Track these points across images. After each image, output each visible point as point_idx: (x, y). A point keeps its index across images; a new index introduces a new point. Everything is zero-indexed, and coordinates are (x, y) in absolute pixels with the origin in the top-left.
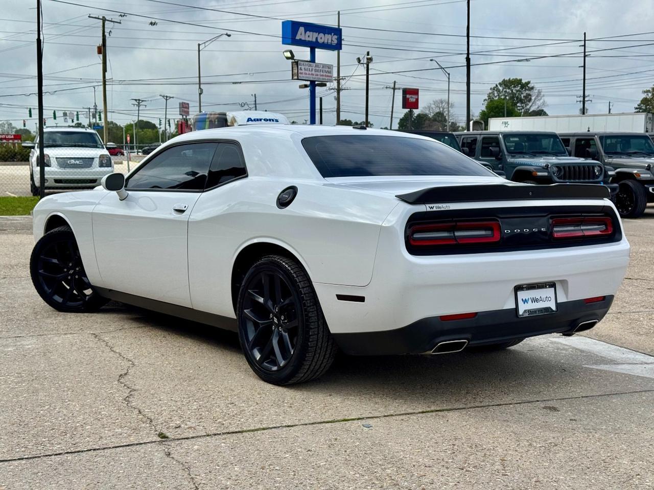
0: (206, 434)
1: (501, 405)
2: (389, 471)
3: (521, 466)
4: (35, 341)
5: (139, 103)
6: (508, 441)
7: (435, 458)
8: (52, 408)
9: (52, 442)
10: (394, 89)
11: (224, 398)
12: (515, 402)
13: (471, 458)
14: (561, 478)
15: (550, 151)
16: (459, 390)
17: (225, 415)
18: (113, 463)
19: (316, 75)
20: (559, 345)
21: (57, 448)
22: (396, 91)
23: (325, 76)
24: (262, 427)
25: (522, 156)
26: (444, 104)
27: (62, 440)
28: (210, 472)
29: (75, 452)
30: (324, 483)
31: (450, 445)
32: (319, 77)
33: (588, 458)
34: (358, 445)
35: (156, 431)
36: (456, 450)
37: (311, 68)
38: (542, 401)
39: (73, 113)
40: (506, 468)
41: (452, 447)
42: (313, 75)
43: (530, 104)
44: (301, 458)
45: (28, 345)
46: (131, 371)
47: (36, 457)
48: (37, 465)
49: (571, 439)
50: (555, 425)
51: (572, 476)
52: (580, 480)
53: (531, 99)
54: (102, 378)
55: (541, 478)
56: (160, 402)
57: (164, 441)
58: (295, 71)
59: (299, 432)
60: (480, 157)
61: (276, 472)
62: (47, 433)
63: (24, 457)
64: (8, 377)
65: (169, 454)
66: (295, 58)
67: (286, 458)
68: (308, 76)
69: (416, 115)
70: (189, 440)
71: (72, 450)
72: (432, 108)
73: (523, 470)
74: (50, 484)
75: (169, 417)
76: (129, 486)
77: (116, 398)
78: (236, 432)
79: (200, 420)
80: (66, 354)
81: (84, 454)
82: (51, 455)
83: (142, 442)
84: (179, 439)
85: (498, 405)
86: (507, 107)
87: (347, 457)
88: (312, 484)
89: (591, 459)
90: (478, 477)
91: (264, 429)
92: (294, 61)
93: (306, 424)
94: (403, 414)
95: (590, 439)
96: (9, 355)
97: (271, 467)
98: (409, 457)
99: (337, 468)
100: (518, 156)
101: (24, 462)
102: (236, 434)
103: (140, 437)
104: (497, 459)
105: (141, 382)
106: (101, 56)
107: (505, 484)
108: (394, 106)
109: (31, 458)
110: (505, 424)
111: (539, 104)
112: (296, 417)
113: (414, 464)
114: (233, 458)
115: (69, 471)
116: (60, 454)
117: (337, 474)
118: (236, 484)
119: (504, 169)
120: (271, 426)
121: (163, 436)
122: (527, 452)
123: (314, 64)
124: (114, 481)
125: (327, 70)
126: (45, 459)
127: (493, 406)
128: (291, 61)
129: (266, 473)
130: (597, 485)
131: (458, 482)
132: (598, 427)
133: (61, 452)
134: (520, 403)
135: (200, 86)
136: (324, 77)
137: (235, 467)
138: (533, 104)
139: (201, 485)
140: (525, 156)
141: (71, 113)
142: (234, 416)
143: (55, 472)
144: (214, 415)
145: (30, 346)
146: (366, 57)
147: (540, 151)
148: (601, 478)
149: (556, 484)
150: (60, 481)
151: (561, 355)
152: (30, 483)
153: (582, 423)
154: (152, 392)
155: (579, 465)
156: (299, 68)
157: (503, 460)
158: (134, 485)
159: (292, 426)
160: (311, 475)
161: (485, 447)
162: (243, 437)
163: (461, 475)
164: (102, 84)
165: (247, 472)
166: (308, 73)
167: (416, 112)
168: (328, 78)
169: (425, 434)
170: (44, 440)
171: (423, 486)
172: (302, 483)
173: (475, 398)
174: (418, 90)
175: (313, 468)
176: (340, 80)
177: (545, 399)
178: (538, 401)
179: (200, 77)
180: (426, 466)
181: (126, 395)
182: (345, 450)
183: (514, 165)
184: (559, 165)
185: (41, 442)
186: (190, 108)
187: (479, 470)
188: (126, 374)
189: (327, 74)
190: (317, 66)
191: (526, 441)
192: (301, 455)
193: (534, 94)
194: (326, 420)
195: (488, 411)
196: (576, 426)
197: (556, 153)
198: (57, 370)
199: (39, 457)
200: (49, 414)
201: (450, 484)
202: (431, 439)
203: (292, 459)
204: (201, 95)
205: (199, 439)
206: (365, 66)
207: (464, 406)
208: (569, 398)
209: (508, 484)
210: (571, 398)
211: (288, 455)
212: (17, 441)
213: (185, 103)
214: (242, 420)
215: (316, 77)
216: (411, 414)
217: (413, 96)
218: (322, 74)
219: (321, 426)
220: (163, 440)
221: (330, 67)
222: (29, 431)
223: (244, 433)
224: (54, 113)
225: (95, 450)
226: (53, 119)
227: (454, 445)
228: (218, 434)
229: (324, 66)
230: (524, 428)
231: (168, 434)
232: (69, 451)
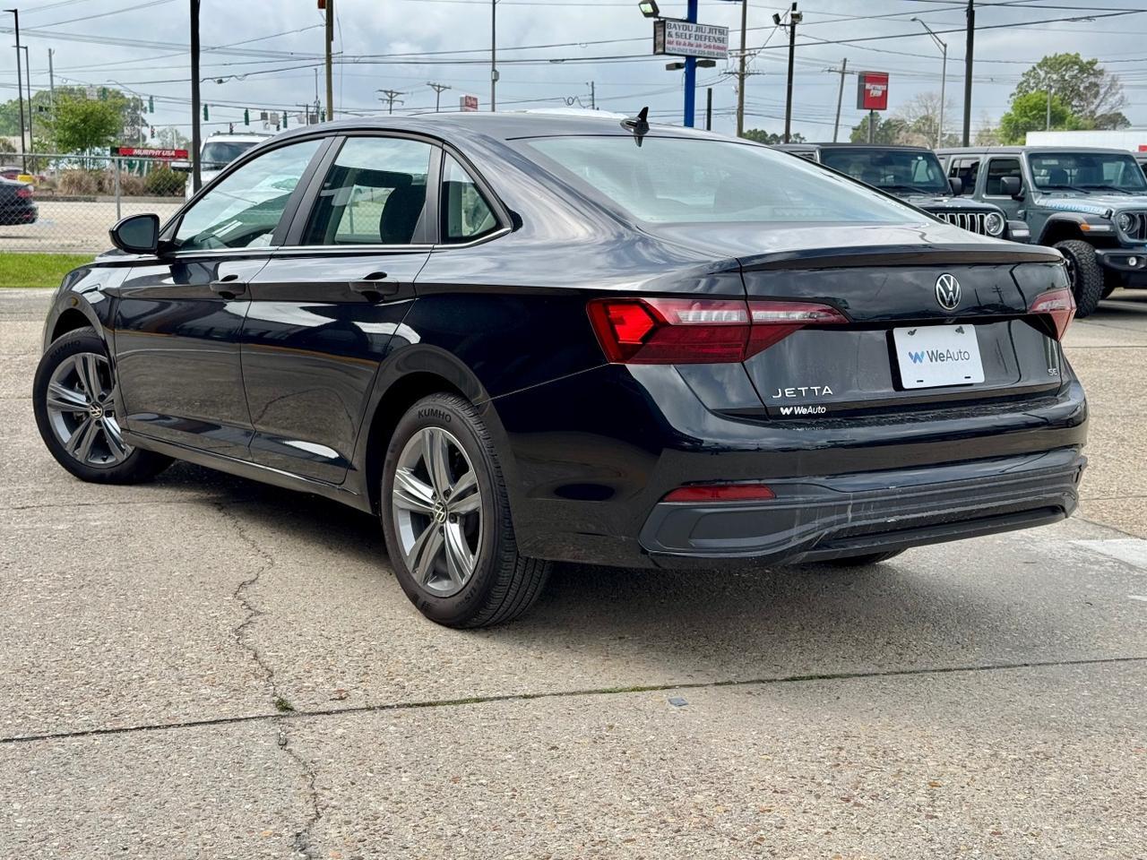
0: (365, 706)
1: (950, 670)
2: (699, 798)
3: (967, 798)
4: (111, 513)
5: (391, 97)
6: (952, 744)
7: (797, 774)
8: (98, 642)
9: (76, 708)
10: (843, 73)
11: (418, 636)
12: (980, 665)
13: (871, 776)
14: (1046, 828)
15: (1118, 184)
16: (872, 638)
17: (411, 670)
18: (176, 756)
19: (697, 46)
20: (1088, 555)
21: (80, 723)
22: (846, 76)
23: (714, 47)
24: (474, 696)
25: (1061, 193)
26: (935, 101)
27: (96, 705)
28: (353, 784)
29: (113, 731)
30: (566, 816)
31: (833, 749)
32: (702, 49)
33: (1110, 788)
34: (653, 741)
35: (274, 695)
36: (843, 759)
37: (688, 33)
38: (1034, 665)
39: (277, 115)
40: (938, 803)
41: (835, 752)
42: (692, 45)
43: (1097, 102)
44: (534, 762)
45: (95, 521)
46: (264, 578)
47: (37, 738)
48: (35, 754)
49: (1079, 746)
50: (1052, 716)
51: (1070, 826)
52: (1085, 834)
53: (1097, 93)
54: (208, 587)
55: (1005, 827)
56: (300, 638)
57: (285, 716)
58: (660, 39)
59: (543, 710)
60: (984, 196)
61: (478, 789)
62: (73, 691)
63: (16, 737)
64: (41, 579)
65: (283, 744)
66: (660, 15)
67: (505, 760)
68: (682, 47)
69: (883, 122)
70: (332, 716)
71: (109, 726)
72: (913, 110)
73: (971, 807)
74: (45, 794)
75: (307, 668)
76: (191, 804)
77: (221, 627)
78: (424, 705)
79: (362, 678)
80: (158, 539)
81: (127, 736)
82: (67, 735)
83: (242, 717)
84: (313, 714)
85: (944, 670)
86: (1051, 107)
87: (625, 764)
88: (542, 818)
89: (1115, 791)
90: (876, 819)
91: (478, 700)
92: (657, 20)
93: (561, 694)
94: (752, 682)
95: (1119, 749)
96: (55, 538)
97: (472, 777)
98: (747, 770)
99: (600, 785)
100: (1054, 193)
101: (11, 746)
102: (423, 709)
103: (241, 707)
104: (922, 782)
105: (276, 597)
106: (324, 11)
107: (928, 836)
108: (842, 104)
109: (27, 739)
110: (952, 709)
111: (1114, 102)
112: (545, 678)
113: (753, 784)
114: (403, 756)
115: (89, 769)
116: (83, 734)
117: (598, 800)
118: (395, 810)
119: (1028, 218)
120: (491, 696)
121: (284, 706)
122: (986, 769)
123: (694, 26)
124: (166, 794)
125: (717, 36)
126: (52, 742)
127: (935, 671)
128: (652, 20)
129: (459, 790)
130: (1117, 847)
131: (834, 828)
132: (1139, 723)
133: (87, 729)
134: (988, 668)
135: (494, 66)
136: (712, 50)
137: (403, 775)
138: (1101, 101)
139: (329, 810)
140: (1068, 194)
141: (275, 116)
142: (428, 672)
143: (61, 769)
144: (391, 670)
145: (98, 523)
146: (790, 12)
147: (1099, 185)
148: (1129, 831)
149: (1033, 842)
150: (66, 787)
151: (1090, 573)
152: (9, 789)
153: (1107, 713)
154: (291, 617)
155: (1089, 802)
156: (667, 33)
157: (933, 785)
158: (202, 803)
159: (533, 697)
160: (545, 800)
161: (901, 755)
162: (435, 714)
163: (843, 813)
164: (324, 61)
165: (423, 787)
166: (682, 42)
167: (884, 116)
168: (719, 51)
169: (787, 724)
170: (63, 703)
171: (762, 832)
172: (523, 815)
173: (900, 654)
174: (887, 74)
175: (553, 785)
176: (744, 56)
177: (1042, 661)
178: (1026, 665)
179: (494, 50)
180: (775, 792)
181: (240, 622)
182: (624, 749)
183: (1045, 212)
184: (1130, 212)
185: (56, 709)
186: (479, 107)
187: (881, 804)
188: (252, 582)
189: (717, 44)
190: (699, 29)
191: (988, 747)
192: (535, 757)
193: (1105, 81)
194: (600, 687)
195: (923, 682)
196: (1094, 719)
197: (1129, 189)
198: (132, 569)
199: (43, 738)
200: (89, 654)
201: (817, 830)
202: (798, 734)
203: (517, 763)
204: (496, 83)
205: (350, 716)
206: (789, 29)
207: (876, 669)
208: (1091, 662)
209: (935, 837)
210: (1095, 661)
211: (510, 756)
212: (14, 703)
213: (470, 98)
214: (442, 680)
215: (697, 49)
216: (770, 681)
217: (879, 87)
218: (707, 43)
219: (588, 699)
220: (282, 713)
221: (723, 31)
222: (41, 686)
223: (437, 708)
224: (246, 115)
225: (150, 728)
226: (244, 124)
227: (841, 749)
228: (387, 706)
229: (713, 29)
230: (989, 720)
231: (295, 704)
232: (102, 728)
